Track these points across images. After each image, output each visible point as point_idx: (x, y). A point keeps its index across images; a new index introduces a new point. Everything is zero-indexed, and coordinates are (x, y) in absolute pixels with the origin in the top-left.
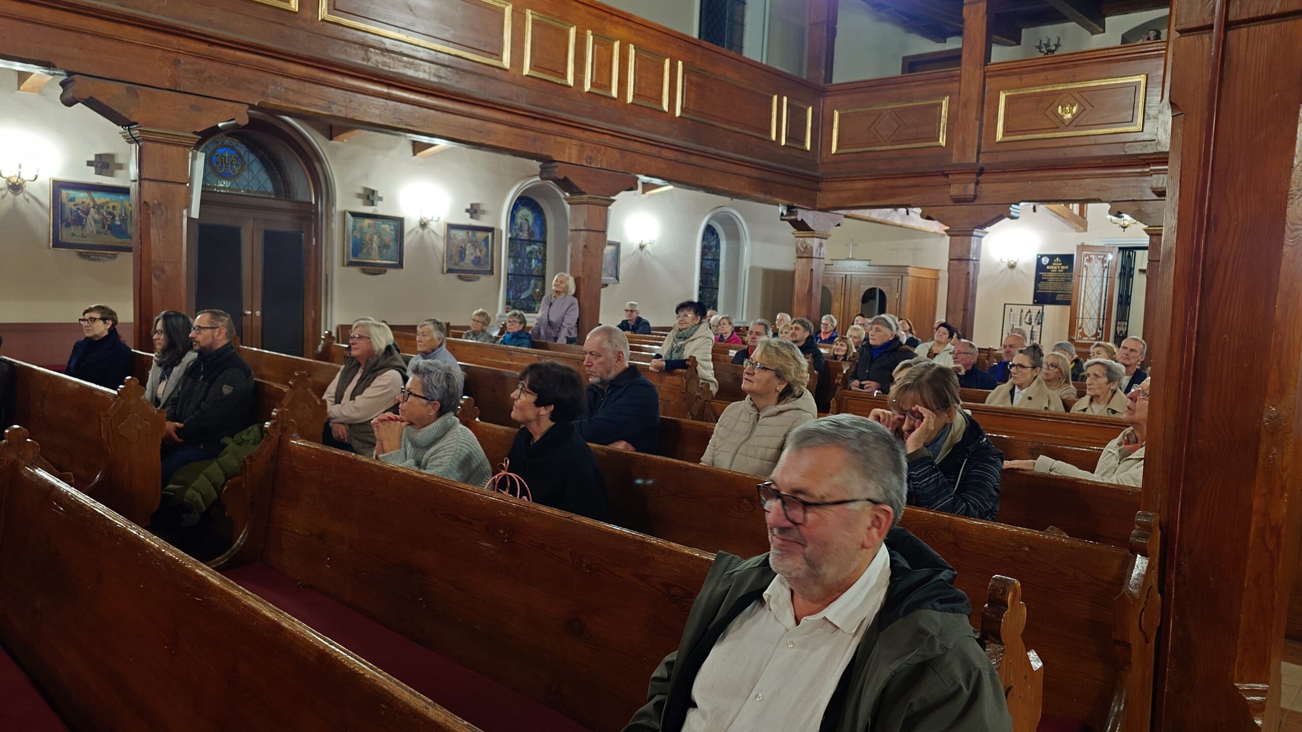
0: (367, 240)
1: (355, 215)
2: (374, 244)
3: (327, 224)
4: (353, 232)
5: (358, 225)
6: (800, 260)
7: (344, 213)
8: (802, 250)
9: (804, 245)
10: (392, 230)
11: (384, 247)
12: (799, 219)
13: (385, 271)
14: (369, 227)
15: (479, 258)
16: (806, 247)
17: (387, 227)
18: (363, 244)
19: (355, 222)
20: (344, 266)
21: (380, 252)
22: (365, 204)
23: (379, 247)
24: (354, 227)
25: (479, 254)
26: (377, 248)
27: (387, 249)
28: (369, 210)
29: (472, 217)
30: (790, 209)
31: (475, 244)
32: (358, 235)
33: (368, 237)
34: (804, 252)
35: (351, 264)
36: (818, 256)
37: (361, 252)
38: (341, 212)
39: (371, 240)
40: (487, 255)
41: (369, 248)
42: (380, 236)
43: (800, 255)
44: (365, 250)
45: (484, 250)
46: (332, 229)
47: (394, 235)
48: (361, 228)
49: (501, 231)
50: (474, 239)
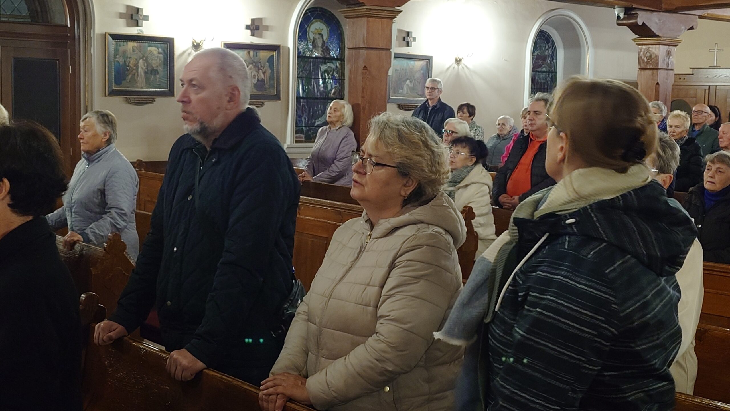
0: (130, 65)
1: (116, 37)
2: (140, 70)
3: (85, 49)
4: (115, 57)
5: (121, 49)
6: (643, 72)
7: (105, 35)
8: (645, 60)
9: (648, 55)
10: (159, 53)
11: (151, 72)
12: (640, 23)
13: (153, 101)
14: (133, 51)
15: (263, 81)
16: (651, 56)
17: (154, 50)
18: (127, 70)
19: (117, 45)
20: (106, 96)
21: (147, 79)
22: (128, 25)
23: (146, 73)
24: (116, 51)
25: (262, 76)
26: (143, 74)
27: (155, 75)
28: (133, 31)
29: (253, 35)
30: (629, 12)
31: (256, 65)
32: (121, 60)
33: (132, 62)
34: (647, 63)
35: (113, 93)
36: (665, 67)
37: (125, 79)
38: (102, 34)
39: (136, 65)
40: (271, 78)
41: (134, 75)
42: (146, 61)
43: (642, 65)
44: (130, 76)
45: (269, 71)
46: (91, 54)
47: (162, 59)
48: (124, 52)
49: (289, 49)
50: (257, 59)
